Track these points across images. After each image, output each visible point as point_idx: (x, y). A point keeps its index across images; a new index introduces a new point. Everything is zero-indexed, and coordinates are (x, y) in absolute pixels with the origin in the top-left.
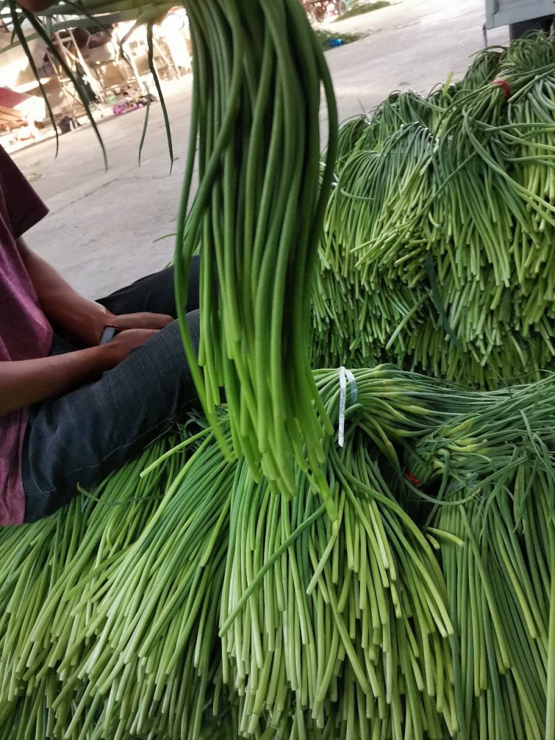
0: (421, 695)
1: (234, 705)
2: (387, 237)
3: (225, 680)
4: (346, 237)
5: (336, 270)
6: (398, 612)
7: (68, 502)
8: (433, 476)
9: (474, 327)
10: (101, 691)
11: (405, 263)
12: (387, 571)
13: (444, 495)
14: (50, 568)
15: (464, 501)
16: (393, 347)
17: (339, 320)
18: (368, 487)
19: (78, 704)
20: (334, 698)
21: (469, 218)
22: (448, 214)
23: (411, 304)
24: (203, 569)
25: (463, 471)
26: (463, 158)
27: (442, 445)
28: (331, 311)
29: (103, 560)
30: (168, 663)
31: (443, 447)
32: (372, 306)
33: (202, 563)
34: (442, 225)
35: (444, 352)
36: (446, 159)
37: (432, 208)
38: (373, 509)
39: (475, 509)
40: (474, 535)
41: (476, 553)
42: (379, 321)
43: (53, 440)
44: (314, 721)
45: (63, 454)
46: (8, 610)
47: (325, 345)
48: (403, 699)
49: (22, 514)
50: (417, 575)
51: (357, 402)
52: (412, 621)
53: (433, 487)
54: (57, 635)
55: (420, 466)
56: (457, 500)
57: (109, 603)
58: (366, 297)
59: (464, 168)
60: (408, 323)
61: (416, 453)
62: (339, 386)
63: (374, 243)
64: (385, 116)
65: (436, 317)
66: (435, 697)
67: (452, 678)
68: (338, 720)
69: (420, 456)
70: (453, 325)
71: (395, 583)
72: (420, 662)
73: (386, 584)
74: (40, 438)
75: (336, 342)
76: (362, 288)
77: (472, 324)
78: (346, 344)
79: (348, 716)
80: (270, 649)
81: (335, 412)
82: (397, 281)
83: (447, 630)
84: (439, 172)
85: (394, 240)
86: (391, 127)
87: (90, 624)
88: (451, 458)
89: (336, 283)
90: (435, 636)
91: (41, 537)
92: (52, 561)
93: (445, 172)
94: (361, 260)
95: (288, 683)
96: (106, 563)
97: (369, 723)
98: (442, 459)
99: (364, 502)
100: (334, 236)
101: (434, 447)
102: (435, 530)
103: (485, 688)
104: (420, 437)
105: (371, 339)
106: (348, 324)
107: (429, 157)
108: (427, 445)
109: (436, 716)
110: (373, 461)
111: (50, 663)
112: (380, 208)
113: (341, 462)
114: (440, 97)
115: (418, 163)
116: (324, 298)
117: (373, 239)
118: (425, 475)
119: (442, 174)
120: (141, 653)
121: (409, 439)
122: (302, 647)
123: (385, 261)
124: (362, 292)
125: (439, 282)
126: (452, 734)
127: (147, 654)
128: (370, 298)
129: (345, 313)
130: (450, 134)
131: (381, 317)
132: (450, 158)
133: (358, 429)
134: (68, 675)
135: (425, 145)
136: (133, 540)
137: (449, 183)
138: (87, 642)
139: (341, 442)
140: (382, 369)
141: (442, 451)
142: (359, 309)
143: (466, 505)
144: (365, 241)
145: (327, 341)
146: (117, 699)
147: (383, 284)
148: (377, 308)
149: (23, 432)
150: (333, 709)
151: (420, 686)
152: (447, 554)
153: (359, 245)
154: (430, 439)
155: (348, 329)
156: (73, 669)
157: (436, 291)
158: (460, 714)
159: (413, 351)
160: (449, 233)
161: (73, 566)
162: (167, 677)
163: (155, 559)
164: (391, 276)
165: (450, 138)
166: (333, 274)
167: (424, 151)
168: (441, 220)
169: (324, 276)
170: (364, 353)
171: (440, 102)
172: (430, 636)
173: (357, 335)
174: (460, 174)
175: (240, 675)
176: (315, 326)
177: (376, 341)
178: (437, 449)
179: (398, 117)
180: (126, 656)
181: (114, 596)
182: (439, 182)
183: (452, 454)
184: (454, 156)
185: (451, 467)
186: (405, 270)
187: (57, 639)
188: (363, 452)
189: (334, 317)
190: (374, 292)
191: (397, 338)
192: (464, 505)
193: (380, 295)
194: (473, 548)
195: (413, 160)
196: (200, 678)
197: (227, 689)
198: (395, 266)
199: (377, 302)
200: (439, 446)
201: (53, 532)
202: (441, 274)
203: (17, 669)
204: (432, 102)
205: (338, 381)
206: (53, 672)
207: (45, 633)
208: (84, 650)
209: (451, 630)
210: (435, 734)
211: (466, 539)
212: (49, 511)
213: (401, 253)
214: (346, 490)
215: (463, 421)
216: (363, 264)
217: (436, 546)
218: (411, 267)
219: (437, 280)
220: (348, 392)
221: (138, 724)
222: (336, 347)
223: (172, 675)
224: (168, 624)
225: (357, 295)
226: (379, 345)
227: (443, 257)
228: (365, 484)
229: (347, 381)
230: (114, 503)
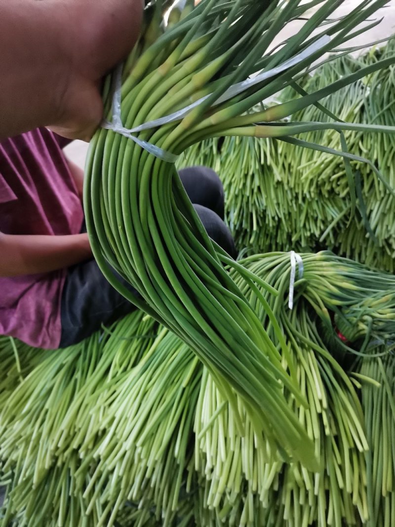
0: (341, 492)
1: (201, 487)
2: (326, 159)
3: (197, 468)
4: (294, 157)
5: (285, 182)
6: (327, 431)
7: (90, 335)
8: (357, 335)
9: (389, 228)
10: (110, 468)
11: (338, 179)
12: (321, 402)
13: (365, 349)
14: (76, 381)
15: (381, 354)
16: (325, 241)
17: (285, 218)
18: (308, 339)
19: (91, 476)
20: (276, 488)
21: (390, 147)
22: (374, 143)
23: (341, 210)
24: (184, 389)
25: (382, 333)
26: (388, 102)
27: (367, 312)
28: (280, 212)
29: (114, 377)
30: (157, 453)
31: (368, 315)
32: (311, 210)
33: (184, 385)
34: (370, 150)
35: (364, 246)
36: (375, 101)
37: (362, 138)
38: (311, 355)
39: (389, 361)
40: (388, 380)
41: (389, 393)
42: (316, 220)
43: (83, 291)
44: (260, 503)
45: (89, 301)
46: (47, 407)
47: (273, 237)
48: (327, 494)
49: (58, 342)
50: (342, 405)
51: (303, 277)
52: (337, 439)
53: (357, 342)
54: (80, 426)
55: (347, 327)
56: (376, 353)
57: (117, 406)
58: (307, 202)
59: (389, 109)
60: (338, 224)
61: (345, 317)
62: (290, 265)
63: (315, 163)
64: (325, 71)
65: (360, 219)
66: (352, 495)
67: (365, 481)
68: (277, 503)
69: (348, 320)
70: (372, 226)
71: (326, 410)
72: (342, 468)
73: (319, 410)
74: (74, 289)
75: (282, 235)
76: (304, 196)
77: (387, 226)
78: (289, 237)
79: (286, 501)
80: (232, 448)
81: (286, 283)
82: (332, 192)
83: (363, 446)
84: (369, 111)
85: (331, 161)
86: (329, 79)
87: (102, 421)
88: (373, 323)
89: (285, 192)
90: (354, 450)
91: (70, 358)
92: (78, 375)
93: (374, 111)
94: (304, 176)
95: (243, 475)
96: (115, 379)
97: (301, 508)
98: (365, 323)
99: (305, 351)
100: (285, 157)
101: (360, 314)
102: (357, 374)
103: (391, 491)
104: (349, 306)
105: (308, 234)
106: (291, 222)
107: (361, 100)
108: (354, 312)
109: (352, 509)
110: (312, 321)
111: (74, 445)
112: (321, 136)
113: (288, 319)
114: (368, 58)
115: (353, 104)
116: (275, 202)
117: (315, 159)
118: (350, 334)
119: (371, 112)
120: (139, 444)
121: (340, 307)
122: (255, 450)
123: (323, 176)
124: (304, 199)
125: (364, 194)
126: (363, 521)
127: (143, 445)
128: (310, 204)
129: (290, 214)
130: (379, 83)
131: (317, 218)
132: (378, 101)
133: (302, 298)
134: (86, 454)
135: (358, 92)
136: (134, 365)
137: (377, 120)
138: (100, 433)
139: (291, 305)
140: (322, 254)
141: (366, 317)
142: (300, 211)
143: (383, 358)
144: (309, 160)
145: (275, 234)
146: (120, 474)
147: (320, 194)
148: (314, 211)
149: (62, 284)
150: (275, 495)
151: (341, 485)
152: (366, 393)
153: (304, 163)
154: (356, 307)
155: (291, 226)
156: (89, 452)
157: (361, 200)
158: (371, 508)
159: (340, 244)
160: (375, 157)
161: (92, 379)
162: (156, 462)
163: (150, 379)
164: (327, 187)
165: (379, 87)
166: (283, 185)
167: (358, 96)
168: (369, 147)
169: (276, 186)
170: (303, 244)
171: (367, 61)
172: (350, 451)
173: (298, 230)
174: (386, 113)
175: (209, 465)
176: (267, 222)
177: (313, 235)
178: (362, 315)
179: (334, 72)
180: (127, 445)
181: (121, 402)
182: (369, 119)
183: (375, 319)
184: (381, 99)
185: (372, 330)
186: (339, 183)
187: (80, 429)
188: (305, 314)
189: (282, 216)
190: (312, 199)
191: (328, 235)
192: (381, 357)
193: (317, 202)
194: (388, 388)
195: (348, 102)
196: (178, 466)
197: (196, 474)
198: (331, 180)
199: (315, 206)
200: (365, 313)
201: (79, 355)
202: (366, 187)
203: (52, 447)
204: (361, 61)
205: (289, 261)
206: (76, 452)
207: (72, 426)
208: (98, 439)
209: (366, 447)
210: (350, 520)
211: (381, 382)
212: (76, 341)
213: (336, 171)
214: (291, 341)
215: (384, 296)
216: (306, 178)
217: (359, 385)
218: (343, 182)
219: (362, 192)
220: (297, 269)
221: (134, 493)
222: (281, 239)
223: (159, 461)
224: (157, 426)
225: (300, 201)
226: (314, 238)
227: (368, 175)
228: (306, 336)
229: (296, 261)
230: (121, 338)
